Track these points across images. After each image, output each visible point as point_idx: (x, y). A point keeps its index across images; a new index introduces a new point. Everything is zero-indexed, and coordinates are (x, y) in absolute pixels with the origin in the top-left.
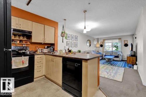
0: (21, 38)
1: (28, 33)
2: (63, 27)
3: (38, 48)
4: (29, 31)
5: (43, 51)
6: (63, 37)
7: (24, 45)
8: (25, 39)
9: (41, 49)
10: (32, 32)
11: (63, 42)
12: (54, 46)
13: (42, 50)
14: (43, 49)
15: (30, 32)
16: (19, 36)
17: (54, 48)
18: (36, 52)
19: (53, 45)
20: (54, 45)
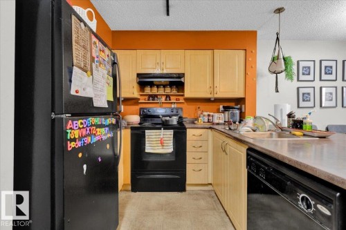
0: (168, 90)
1: (177, 78)
2: (278, 39)
3: (199, 112)
4: (178, 74)
5: (211, 118)
6: (276, 73)
7: (173, 106)
8: (175, 92)
9: (206, 113)
10: (184, 74)
11: (277, 91)
12: (243, 106)
13: (209, 115)
14: (212, 114)
15: (181, 76)
16: (165, 86)
17: (243, 110)
18: (196, 122)
19: (240, 101)
20: (245, 104)
